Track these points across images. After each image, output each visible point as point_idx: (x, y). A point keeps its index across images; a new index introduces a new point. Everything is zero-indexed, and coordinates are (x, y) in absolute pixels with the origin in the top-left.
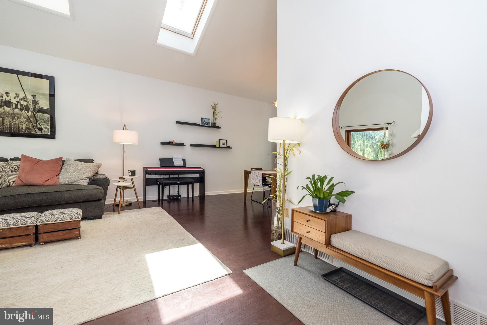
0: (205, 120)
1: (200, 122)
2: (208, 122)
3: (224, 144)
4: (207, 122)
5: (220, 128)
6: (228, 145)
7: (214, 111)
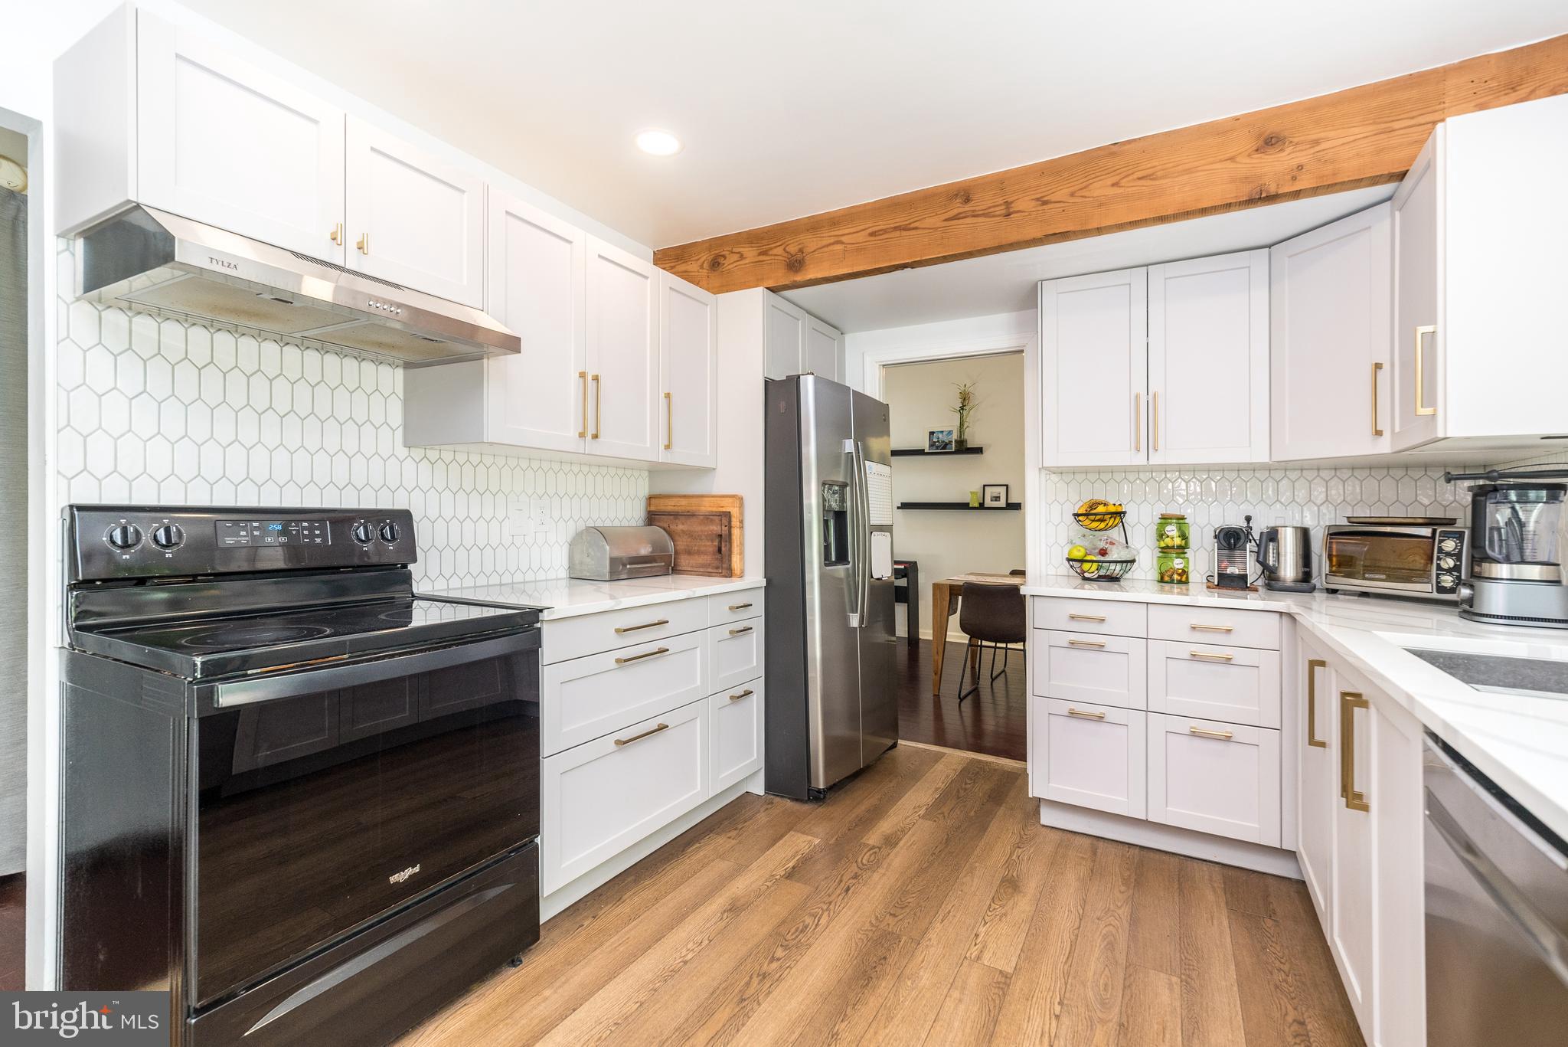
0: (940, 436)
1: (925, 445)
2: (947, 441)
3: (997, 498)
4: (944, 442)
5: (979, 451)
6: (1012, 500)
7: (963, 406)
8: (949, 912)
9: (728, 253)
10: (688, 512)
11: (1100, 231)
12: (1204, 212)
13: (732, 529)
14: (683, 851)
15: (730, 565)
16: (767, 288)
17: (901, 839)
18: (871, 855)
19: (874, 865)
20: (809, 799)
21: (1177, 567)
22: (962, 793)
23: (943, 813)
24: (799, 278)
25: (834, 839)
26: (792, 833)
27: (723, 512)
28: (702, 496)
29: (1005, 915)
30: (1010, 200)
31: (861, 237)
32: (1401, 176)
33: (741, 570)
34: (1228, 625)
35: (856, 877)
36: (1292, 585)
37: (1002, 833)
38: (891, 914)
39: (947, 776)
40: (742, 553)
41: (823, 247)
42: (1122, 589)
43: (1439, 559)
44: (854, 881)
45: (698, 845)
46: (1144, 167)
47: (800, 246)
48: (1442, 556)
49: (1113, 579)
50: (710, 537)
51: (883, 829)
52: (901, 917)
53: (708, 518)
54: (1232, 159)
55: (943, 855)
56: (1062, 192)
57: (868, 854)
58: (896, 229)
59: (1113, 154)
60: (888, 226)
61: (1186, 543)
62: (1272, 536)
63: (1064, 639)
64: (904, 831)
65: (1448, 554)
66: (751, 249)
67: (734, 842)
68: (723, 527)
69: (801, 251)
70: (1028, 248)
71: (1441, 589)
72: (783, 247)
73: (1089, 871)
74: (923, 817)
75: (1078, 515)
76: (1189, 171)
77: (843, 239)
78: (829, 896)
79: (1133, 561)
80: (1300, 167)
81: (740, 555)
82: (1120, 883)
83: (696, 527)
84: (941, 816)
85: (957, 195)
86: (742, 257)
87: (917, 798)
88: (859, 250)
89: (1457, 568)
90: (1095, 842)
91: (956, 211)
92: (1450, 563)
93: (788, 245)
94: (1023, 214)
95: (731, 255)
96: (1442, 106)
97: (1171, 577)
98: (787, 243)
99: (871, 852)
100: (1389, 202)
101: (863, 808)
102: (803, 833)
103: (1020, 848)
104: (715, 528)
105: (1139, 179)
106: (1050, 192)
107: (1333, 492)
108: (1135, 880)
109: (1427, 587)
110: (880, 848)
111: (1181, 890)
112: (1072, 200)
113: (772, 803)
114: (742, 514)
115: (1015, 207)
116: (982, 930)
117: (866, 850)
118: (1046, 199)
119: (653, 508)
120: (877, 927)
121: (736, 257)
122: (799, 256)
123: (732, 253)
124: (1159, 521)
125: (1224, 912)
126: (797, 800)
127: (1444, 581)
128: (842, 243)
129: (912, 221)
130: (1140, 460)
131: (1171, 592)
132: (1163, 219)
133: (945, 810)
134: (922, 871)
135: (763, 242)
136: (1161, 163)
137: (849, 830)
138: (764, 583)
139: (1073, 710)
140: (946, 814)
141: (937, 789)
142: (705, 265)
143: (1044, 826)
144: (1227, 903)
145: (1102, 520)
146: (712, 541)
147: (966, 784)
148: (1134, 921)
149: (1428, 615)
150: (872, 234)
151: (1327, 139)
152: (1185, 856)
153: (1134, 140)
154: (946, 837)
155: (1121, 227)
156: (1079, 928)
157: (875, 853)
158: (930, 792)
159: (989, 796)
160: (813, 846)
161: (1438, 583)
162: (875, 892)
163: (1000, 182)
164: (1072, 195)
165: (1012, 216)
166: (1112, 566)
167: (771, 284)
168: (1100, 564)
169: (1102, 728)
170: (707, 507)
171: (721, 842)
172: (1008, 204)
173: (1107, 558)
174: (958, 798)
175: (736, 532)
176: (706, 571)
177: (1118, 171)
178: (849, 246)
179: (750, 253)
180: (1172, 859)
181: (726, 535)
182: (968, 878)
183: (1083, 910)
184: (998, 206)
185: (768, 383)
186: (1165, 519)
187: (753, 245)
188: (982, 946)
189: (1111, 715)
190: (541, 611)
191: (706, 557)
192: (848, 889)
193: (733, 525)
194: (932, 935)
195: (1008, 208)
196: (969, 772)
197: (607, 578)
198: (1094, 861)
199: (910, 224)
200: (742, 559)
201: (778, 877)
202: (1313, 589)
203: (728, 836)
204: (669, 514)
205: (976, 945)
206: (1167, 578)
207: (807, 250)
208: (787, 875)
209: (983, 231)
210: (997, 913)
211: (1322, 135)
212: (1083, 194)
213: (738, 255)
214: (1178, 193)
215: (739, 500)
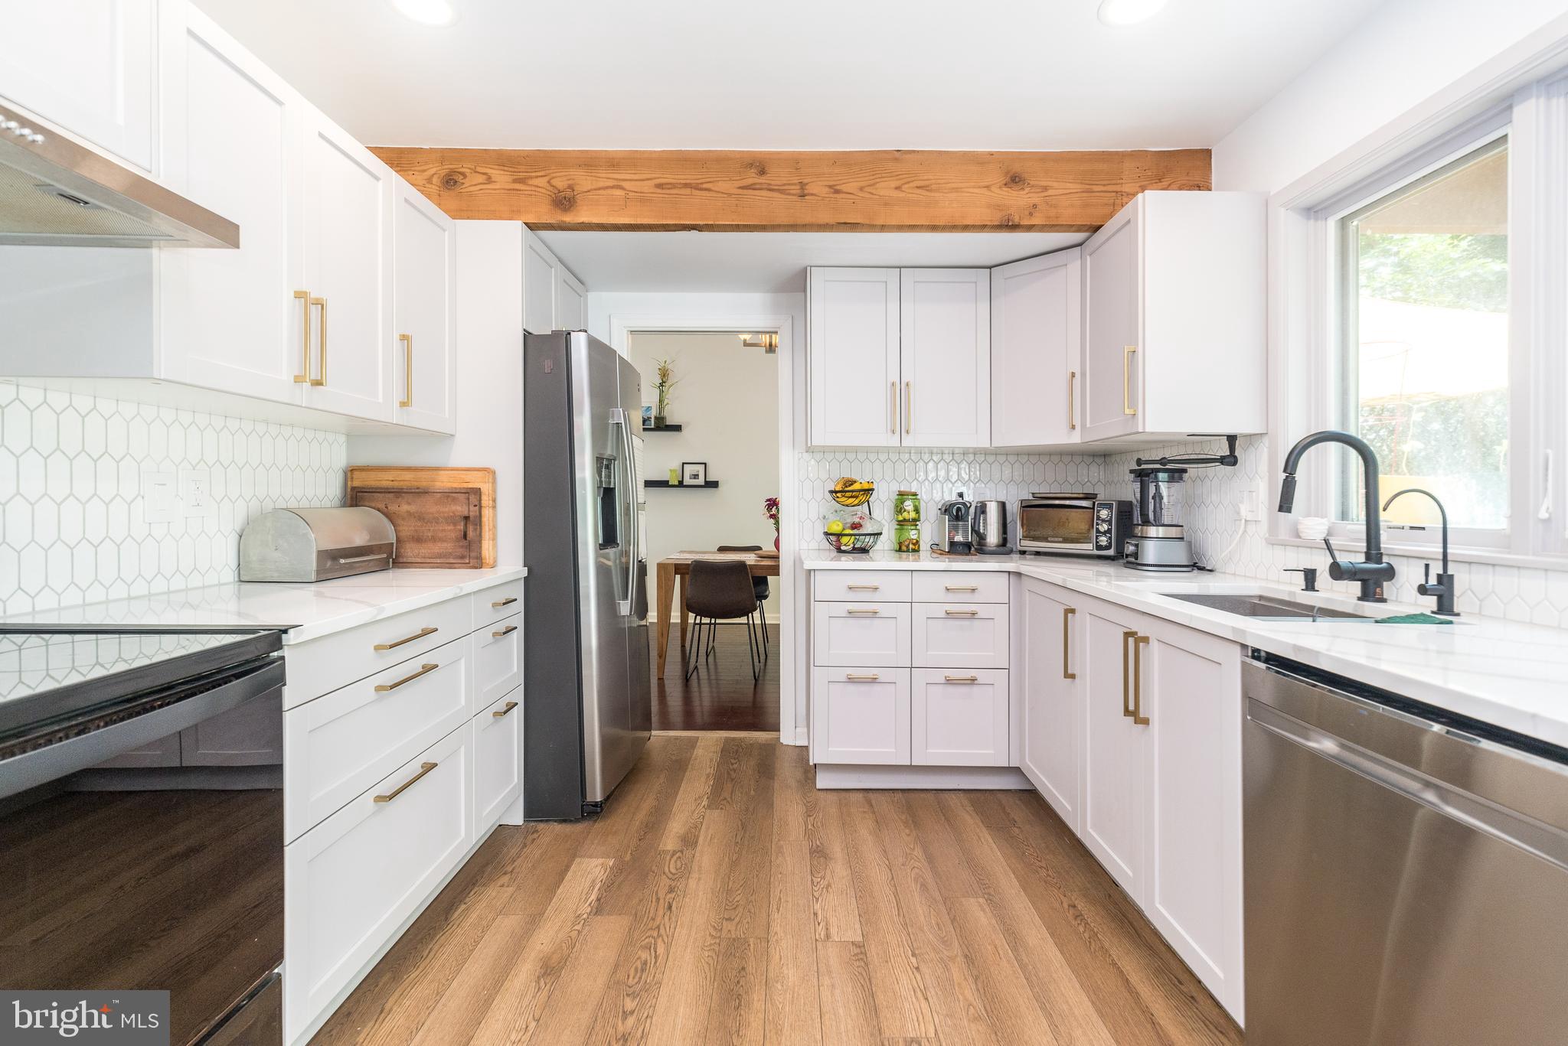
2: (647, 418)
3: (696, 476)
5: (677, 428)
6: (710, 478)
7: (664, 382)
8: (780, 899)
9: (468, 171)
10: (418, 488)
11: (883, 228)
12: (966, 228)
13: (483, 510)
14: (446, 919)
15: (480, 553)
16: (525, 224)
17: (698, 836)
18: (676, 862)
19: (685, 872)
20: (583, 816)
21: (912, 537)
22: (733, 775)
23: (725, 799)
24: (568, 218)
25: (629, 854)
26: (578, 860)
27: (470, 488)
28: (438, 469)
29: (829, 885)
30: (805, 181)
31: (647, 187)
32: (1097, 229)
33: (494, 558)
34: (973, 585)
35: (671, 890)
36: (994, 548)
37: (789, 808)
38: (727, 920)
39: (711, 760)
40: (494, 539)
41: (600, 189)
42: (871, 559)
43: (1097, 524)
44: (672, 895)
45: (463, 907)
46: (921, 178)
47: (570, 182)
48: (1100, 522)
49: (864, 551)
50: (451, 520)
51: (675, 830)
52: (737, 920)
53: (449, 496)
54: (987, 187)
55: (746, 843)
56: (851, 184)
57: (673, 861)
58: (686, 186)
59: (896, 159)
60: (679, 181)
61: (919, 516)
62: (982, 509)
63: (842, 609)
64: (697, 827)
65: (1104, 521)
66: (502, 172)
67: (511, 890)
68: (472, 508)
69: (571, 187)
70: (817, 232)
71: (1099, 547)
72: (546, 179)
73: (875, 823)
74: (709, 807)
75: (836, 492)
76: (956, 190)
77: (624, 184)
78: (653, 919)
79: (881, 534)
80: (1035, 206)
81: (493, 540)
82: (903, 827)
83: (430, 507)
84: (725, 802)
85: (752, 165)
86: (489, 180)
87: (694, 790)
88: (643, 200)
89: (1109, 531)
90: (866, 794)
91: (750, 181)
92: (1104, 527)
93: (553, 178)
94: (816, 198)
95: (474, 174)
96: (1121, 181)
97: (908, 546)
98: (554, 175)
99: (675, 857)
100: (1079, 247)
101: (641, 815)
102: (591, 857)
103: (810, 816)
104: (460, 509)
105: (917, 187)
106: (841, 182)
107: (1016, 473)
108: (913, 821)
109: (1090, 546)
110: (682, 852)
111: (948, 820)
112: (861, 194)
113: (537, 831)
114: (494, 491)
115: (810, 189)
116: (817, 906)
117: (668, 858)
118: (838, 187)
119: (356, 484)
120: (720, 937)
121: (481, 179)
122: (569, 194)
123: (476, 172)
124: (897, 497)
125: (984, 829)
126: (565, 821)
127: (1101, 541)
128: (622, 188)
129: (703, 181)
130: (894, 441)
131: (907, 559)
132: (934, 228)
133: (726, 794)
134: (734, 864)
135: (519, 167)
136: (936, 177)
137: (640, 840)
138: (525, 572)
139: (851, 675)
140: (729, 799)
141: (708, 776)
142: (435, 180)
143: (819, 790)
144: (982, 822)
145: (857, 497)
146: (455, 524)
147: (732, 764)
148: (930, 859)
149: (1091, 568)
150: (659, 186)
151: (1052, 188)
152: (936, 790)
153: (914, 151)
154: (740, 822)
155: (901, 228)
156: (893, 878)
157: (679, 857)
158: (703, 779)
159: (759, 772)
160: (608, 870)
161: (1097, 542)
162: (699, 901)
163: (795, 161)
164: (861, 189)
165: (806, 197)
166: (867, 538)
167: (531, 220)
168: (857, 537)
169: (876, 688)
170: (444, 482)
171: (494, 894)
172: (802, 185)
173: (861, 531)
174: (732, 780)
175: (486, 513)
176: (446, 562)
177: (901, 176)
178: (631, 194)
179: (502, 178)
180: (929, 795)
181: (475, 517)
182: (780, 858)
183: (888, 860)
184: (792, 184)
185: (527, 335)
186: (902, 495)
187: (506, 168)
188: (824, 923)
189: (883, 675)
190: (285, 632)
191: (445, 545)
192: (670, 907)
193: (483, 505)
194: (776, 927)
195: (802, 189)
196: (730, 752)
197: (314, 579)
198: (874, 812)
199: (702, 183)
200: (495, 546)
201: (585, 916)
202: (1011, 552)
203: (499, 884)
204: (387, 491)
205: (819, 924)
206: (904, 548)
207: (578, 189)
208: (594, 910)
209: (780, 207)
210: (822, 886)
211: (1050, 184)
212: (872, 191)
213: (485, 177)
214: (948, 208)
215: (490, 473)
